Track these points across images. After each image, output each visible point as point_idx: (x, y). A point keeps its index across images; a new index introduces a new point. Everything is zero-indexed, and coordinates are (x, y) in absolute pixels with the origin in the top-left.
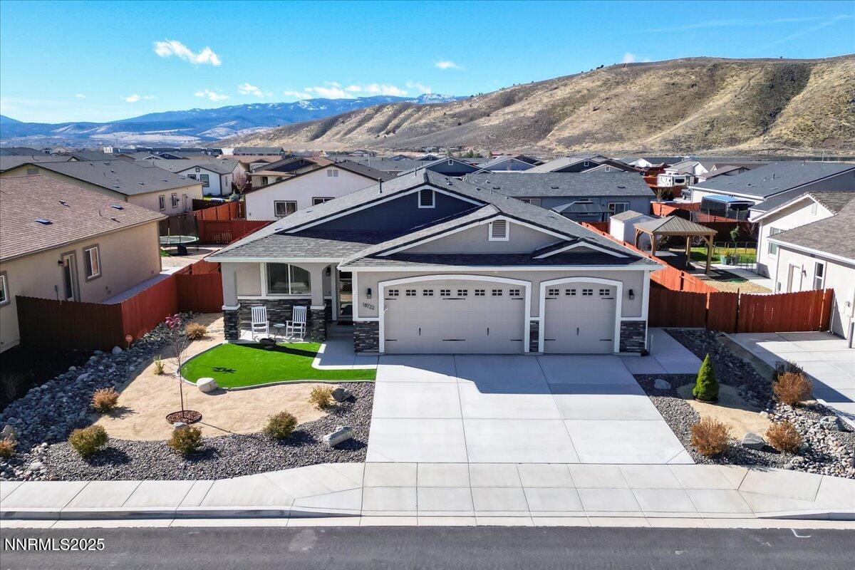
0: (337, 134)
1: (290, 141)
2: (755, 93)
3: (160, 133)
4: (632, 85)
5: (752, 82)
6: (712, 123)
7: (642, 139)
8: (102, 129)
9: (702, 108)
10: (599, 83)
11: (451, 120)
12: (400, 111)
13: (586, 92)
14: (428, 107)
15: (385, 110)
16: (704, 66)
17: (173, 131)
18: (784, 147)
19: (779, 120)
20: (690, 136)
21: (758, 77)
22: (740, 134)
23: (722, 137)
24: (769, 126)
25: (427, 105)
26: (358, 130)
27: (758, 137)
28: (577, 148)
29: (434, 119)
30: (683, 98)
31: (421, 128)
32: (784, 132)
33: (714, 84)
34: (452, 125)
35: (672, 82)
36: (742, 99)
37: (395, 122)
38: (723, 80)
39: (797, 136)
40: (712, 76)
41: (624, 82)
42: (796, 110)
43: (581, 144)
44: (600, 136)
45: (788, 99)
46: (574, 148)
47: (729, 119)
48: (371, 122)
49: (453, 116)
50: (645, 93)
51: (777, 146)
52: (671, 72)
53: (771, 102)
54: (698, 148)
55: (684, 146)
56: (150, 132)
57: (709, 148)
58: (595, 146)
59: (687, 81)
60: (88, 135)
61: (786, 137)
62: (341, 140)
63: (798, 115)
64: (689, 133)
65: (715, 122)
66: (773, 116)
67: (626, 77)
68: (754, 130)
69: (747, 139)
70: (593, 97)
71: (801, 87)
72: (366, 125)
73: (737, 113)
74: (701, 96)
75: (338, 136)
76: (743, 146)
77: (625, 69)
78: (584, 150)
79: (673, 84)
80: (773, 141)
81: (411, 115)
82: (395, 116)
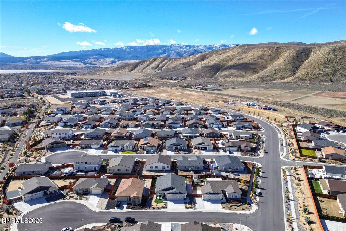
0: (140, 69)
1: (122, 72)
2: (291, 59)
3: (68, 61)
4: (248, 54)
5: (291, 54)
6: (275, 71)
7: (251, 76)
8: (45, 60)
9: (272, 64)
10: (236, 53)
11: (182, 66)
12: (163, 61)
13: (231, 56)
14: (174, 59)
15: (158, 60)
16: (274, 48)
17: (73, 60)
18: (300, 81)
19: (299, 70)
20: (267, 76)
21: (293, 53)
22: (285, 75)
23: (279, 76)
24: (296, 72)
25: (173, 58)
26: (148, 67)
27: (291, 76)
28: (227, 79)
29: (176, 65)
30: (266, 60)
31: (171, 69)
32: (300, 75)
33: (277, 55)
34: (183, 68)
35: (262, 53)
36: (287, 62)
37: (161, 65)
38: (281, 53)
39: (305, 77)
40: (276, 52)
41: (246, 53)
42: (305, 66)
43: (229, 78)
44: (236, 75)
45: (303, 62)
46: (226, 79)
47: (281, 69)
48: (152, 64)
49: (183, 64)
50: (252, 58)
51: (297, 80)
52: (262, 50)
53: (297, 63)
54: (270, 80)
55: (265, 79)
56: (64, 61)
57: (274, 80)
58: (234, 79)
59: (268, 54)
60: (39, 62)
61: (301, 77)
62: (141, 72)
63: (306, 68)
64: (267, 74)
65: (277, 71)
66: (297, 68)
67: (246, 51)
68: (290, 74)
69: (287, 77)
70: (234, 58)
71: (308, 57)
72: (150, 66)
73: (284, 67)
74: (273, 59)
75: (140, 70)
76: (285, 80)
77: (246, 47)
78: (230, 80)
79: (263, 54)
80: (296, 78)
81: (167, 62)
82: (161, 62)
